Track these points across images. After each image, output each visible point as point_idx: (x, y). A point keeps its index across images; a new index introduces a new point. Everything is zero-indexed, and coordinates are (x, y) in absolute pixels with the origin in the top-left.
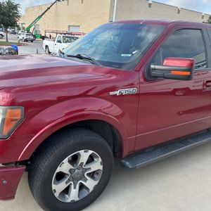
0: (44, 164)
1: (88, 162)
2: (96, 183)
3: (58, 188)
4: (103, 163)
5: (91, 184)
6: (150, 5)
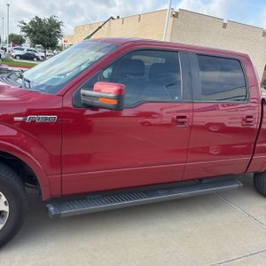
6: (225, 26)
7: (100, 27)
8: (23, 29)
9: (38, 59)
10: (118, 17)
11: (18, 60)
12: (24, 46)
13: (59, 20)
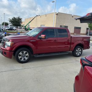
0: (17, 52)
1: (25, 54)
2: (27, 58)
3: (20, 57)
4: (29, 54)
5: (26, 58)
6: (73, 17)
7: (33, 19)
8: (10, 21)
9: (14, 30)
10: (39, 15)
11: (7, 31)
12: (8, 26)
13: (21, 18)
